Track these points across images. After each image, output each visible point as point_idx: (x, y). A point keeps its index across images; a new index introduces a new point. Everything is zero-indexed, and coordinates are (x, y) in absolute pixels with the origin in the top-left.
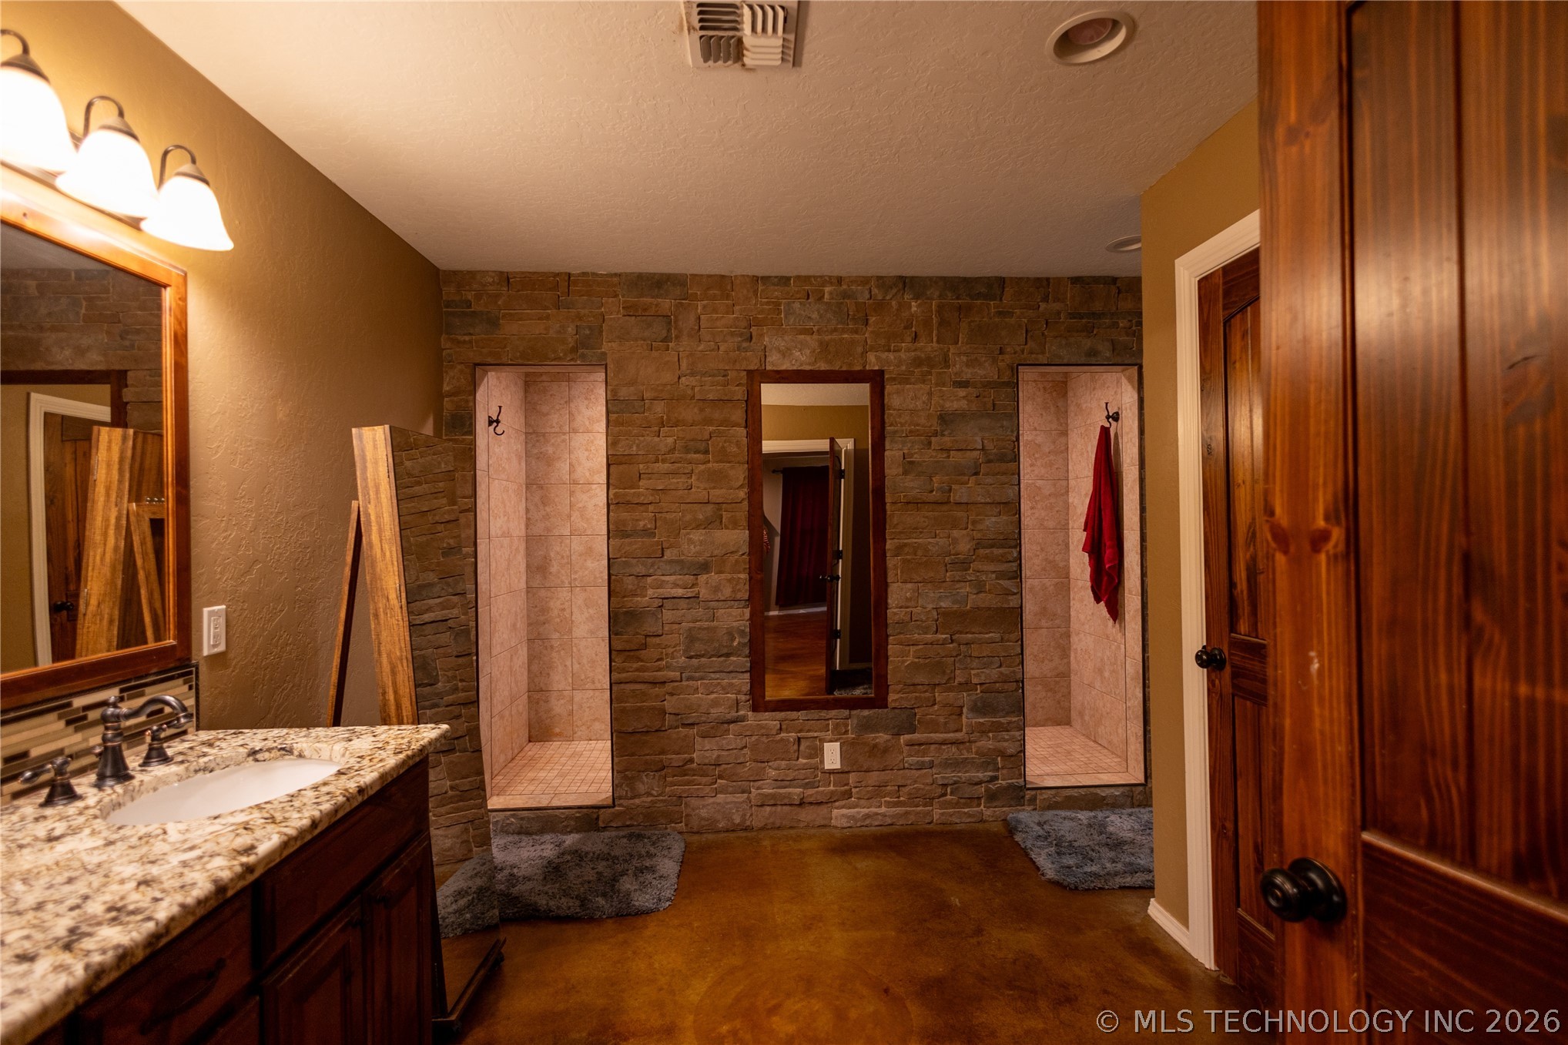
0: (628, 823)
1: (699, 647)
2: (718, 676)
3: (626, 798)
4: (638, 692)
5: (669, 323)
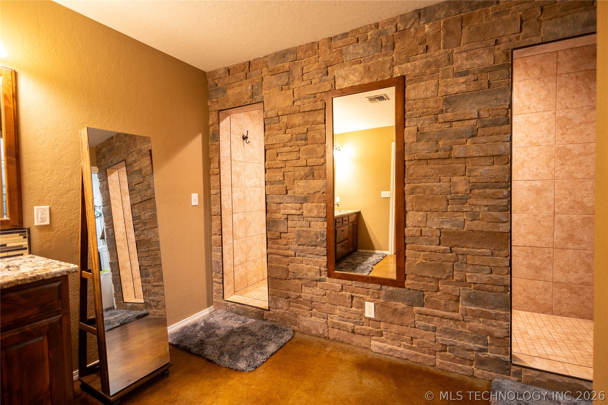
0: (274, 320)
1: (302, 240)
2: (311, 256)
3: (273, 308)
4: (277, 259)
5: (289, 74)
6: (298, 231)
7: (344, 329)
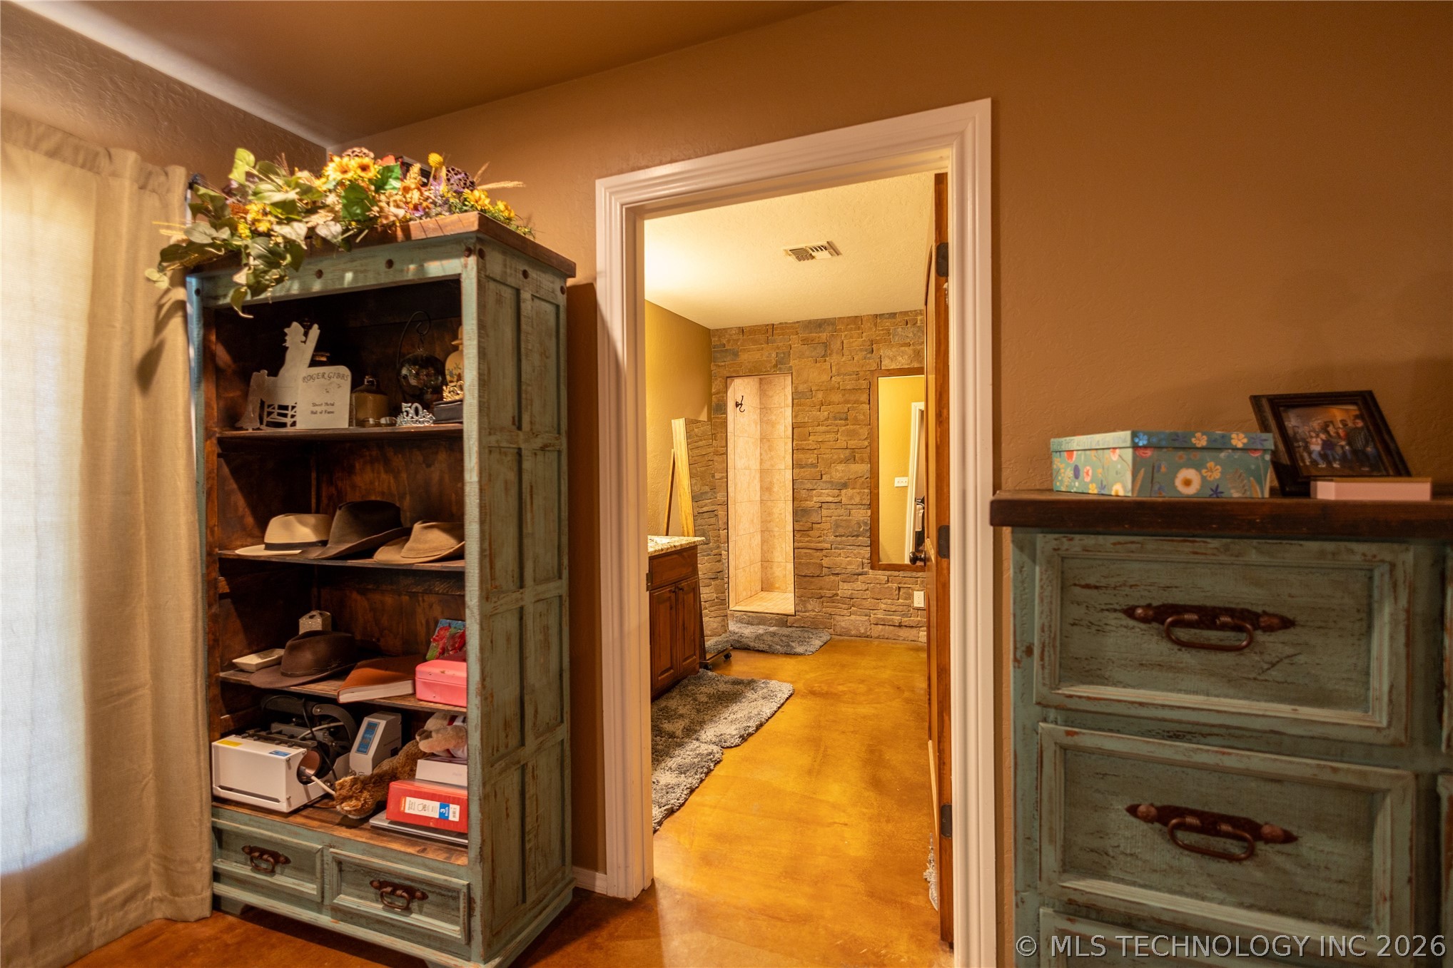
0: (802, 625)
1: (841, 531)
2: (852, 547)
3: (801, 612)
4: (807, 554)
5: (826, 346)
6: (836, 520)
7: (891, 623)
